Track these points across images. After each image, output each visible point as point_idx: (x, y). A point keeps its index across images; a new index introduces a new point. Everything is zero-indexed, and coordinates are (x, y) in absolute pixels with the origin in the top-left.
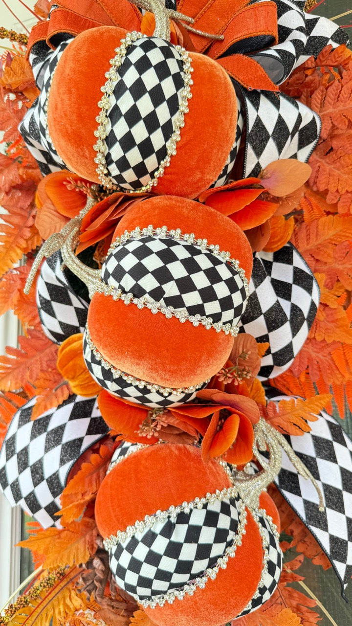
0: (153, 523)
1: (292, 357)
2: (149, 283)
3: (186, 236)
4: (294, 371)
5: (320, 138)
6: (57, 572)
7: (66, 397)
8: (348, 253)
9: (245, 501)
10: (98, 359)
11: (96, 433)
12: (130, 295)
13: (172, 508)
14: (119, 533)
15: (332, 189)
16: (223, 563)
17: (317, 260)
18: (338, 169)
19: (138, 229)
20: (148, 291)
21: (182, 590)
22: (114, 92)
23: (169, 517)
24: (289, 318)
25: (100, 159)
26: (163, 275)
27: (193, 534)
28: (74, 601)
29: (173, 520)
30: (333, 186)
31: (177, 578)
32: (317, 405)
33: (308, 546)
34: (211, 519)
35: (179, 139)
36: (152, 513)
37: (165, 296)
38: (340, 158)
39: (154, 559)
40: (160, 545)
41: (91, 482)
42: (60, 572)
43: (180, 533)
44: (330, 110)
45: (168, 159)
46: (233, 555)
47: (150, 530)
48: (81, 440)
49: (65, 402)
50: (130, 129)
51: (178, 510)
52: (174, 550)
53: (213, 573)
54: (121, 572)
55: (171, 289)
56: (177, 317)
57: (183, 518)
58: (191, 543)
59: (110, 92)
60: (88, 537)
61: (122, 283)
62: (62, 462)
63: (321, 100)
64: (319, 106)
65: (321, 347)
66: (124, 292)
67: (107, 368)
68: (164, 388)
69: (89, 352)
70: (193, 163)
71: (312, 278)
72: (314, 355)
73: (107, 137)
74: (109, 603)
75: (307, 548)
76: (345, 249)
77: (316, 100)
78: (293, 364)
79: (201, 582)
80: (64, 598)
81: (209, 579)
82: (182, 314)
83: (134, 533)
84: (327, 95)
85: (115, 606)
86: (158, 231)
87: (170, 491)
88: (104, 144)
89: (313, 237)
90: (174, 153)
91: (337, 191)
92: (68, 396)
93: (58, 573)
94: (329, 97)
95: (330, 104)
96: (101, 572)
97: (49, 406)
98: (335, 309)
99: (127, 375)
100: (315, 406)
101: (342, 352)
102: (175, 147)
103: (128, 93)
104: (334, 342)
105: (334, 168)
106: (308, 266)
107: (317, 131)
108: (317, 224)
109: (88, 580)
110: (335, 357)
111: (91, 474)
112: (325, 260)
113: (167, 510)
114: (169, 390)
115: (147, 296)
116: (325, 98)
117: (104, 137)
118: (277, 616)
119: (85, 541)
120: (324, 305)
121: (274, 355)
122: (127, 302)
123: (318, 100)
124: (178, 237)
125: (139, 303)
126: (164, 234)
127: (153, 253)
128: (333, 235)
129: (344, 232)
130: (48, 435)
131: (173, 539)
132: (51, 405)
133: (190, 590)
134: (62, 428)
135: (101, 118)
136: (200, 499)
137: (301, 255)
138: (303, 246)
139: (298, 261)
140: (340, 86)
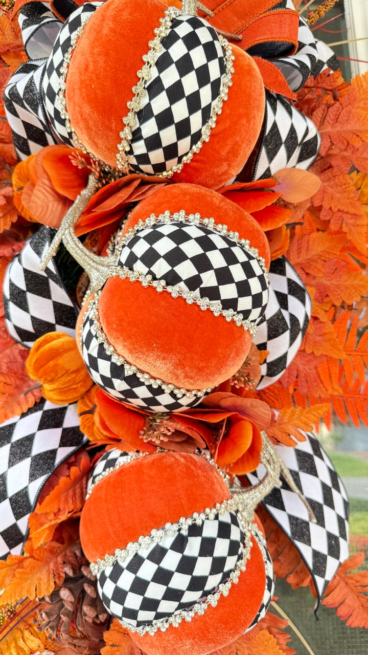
0: (161, 538)
1: (284, 367)
2: (186, 270)
3: (220, 227)
4: (283, 383)
5: (319, 155)
6: (6, 610)
7: (31, 403)
8: (336, 269)
9: (243, 513)
10: (108, 353)
11: (71, 445)
12: (163, 282)
13: (182, 520)
14: (117, 551)
15: (326, 206)
16: (235, 577)
17: (307, 274)
18: (332, 187)
19: (167, 213)
20: (184, 279)
21: (191, 610)
22: (157, 64)
23: (179, 530)
24: (289, 327)
25: (126, 134)
26: (202, 263)
27: (207, 547)
28: (29, 643)
29: (185, 532)
30: (327, 202)
31: (189, 597)
32: (314, 415)
33: (282, 564)
34: (224, 531)
35: (214, 126)
36: (159, 525)
37: (202, 286)
38: (335, 177)
39: (163, 577)
40: (171, 561)
41: (66, 500)
42: (11, 610)
43: (193, 547)
44: (328, 129)
45: (199, 144)
46: (244, 569)
47: (158, 546)
48: (53, 452)
49: (30, 411)
50: (171, 105)
51: (190, 522)
52: (187, 565)
53: (225, 589)
54: (120, 596)
55: (209, 278)
56: (212, 309)
57: (195, 530)
58: (206, 556)
59: (152, 62)
60: (52, 566)
61: (154, 269)
62: (33, 477)
63: (322, 118)
64: (318, 124)
65: (308, 360)
66: (154, 278)
67: (119, 364)
68: (179, 389)
69: (96, 346)
70: (224, 153)
71: (305, 291)
72: (301, 367)
73: (141, 111)
74: (70, 642)
75: (280, 567)
76: (334, 265)
77: (316, 117)
78: (283, 376)
79: (213, 600)
80: (15, 640)
81: (222, 595)
82: (216, 307)
83: (137, 551)
84: (328, 115)
85: (76, 644)
86: (191, 217)
87: (181, 501)
88: (134, 118)
89: (303, 250)
90: (207, 140)
91: (330, 209)
92: (34, 403)
93: (9, 611)
94: (330, 117)
95: (329, 124)
96: (71, 604)
97: (10, 415)
98: (324, 323)
99: (142, 372)
100: (312, 416)
101: (327, 366)
102: (209, 134)
103: (173, 67)
104: (322, 355)
105: (328, 186)
106: (300, 279)
107: (316, 147)
108: (308, 239)
109: (52, 615)
110: (320, 369)
111: (67, 490)
112: (315, 275)
113: (178, 522)
114: (183, 391)
115: (182, 284)
116: (325, 117)
117: (137, 110)
118: (254, 640)
119: (48, 571)
120: (315, 318)
121: (268, 364)
122: (159, 290)
123: (318, 118)
124: (212, 226)
125: (174, 290)
126: (198, 222)
127: (192, 238)
128: (322, 252)
129: (332, 249)
130: (12, 447)
131: (187, 553)
132: (13, 413)
133: (200, 609)
134: (30, 439)
135: (139, 88)
136: (211, 509)
137: (293, 267)
138: (294, 258)
139: (291, 273)
140: (341, 108)
